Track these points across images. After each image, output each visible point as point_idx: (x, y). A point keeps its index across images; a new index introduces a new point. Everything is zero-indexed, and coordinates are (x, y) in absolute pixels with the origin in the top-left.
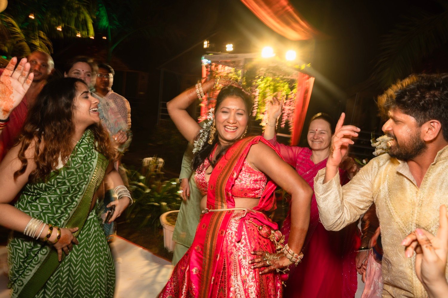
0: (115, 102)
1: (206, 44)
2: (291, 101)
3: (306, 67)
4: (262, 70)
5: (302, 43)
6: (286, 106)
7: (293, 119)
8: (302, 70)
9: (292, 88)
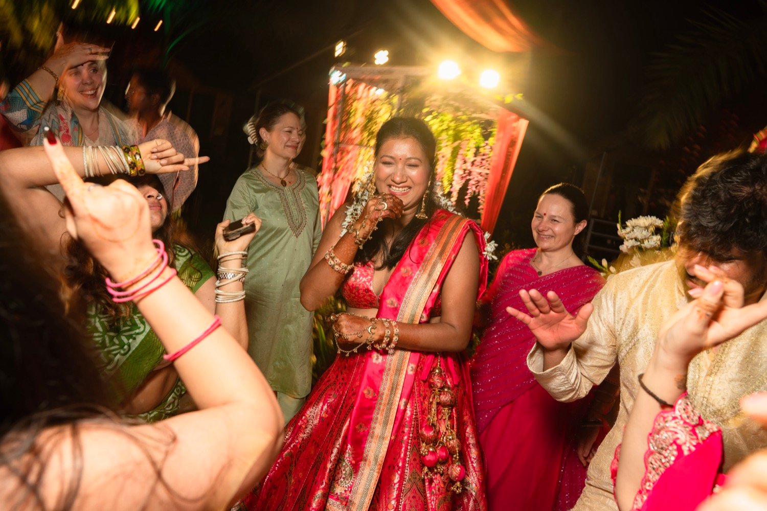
0: (173, 139)
1: (339, 49)
2: (483, 160)
3: (515, 99)
4: (435, 99)
5: (511, 57)
6: (474, 167)
7: (484, 191)
8: (507, 104)
9: (486, 136)
